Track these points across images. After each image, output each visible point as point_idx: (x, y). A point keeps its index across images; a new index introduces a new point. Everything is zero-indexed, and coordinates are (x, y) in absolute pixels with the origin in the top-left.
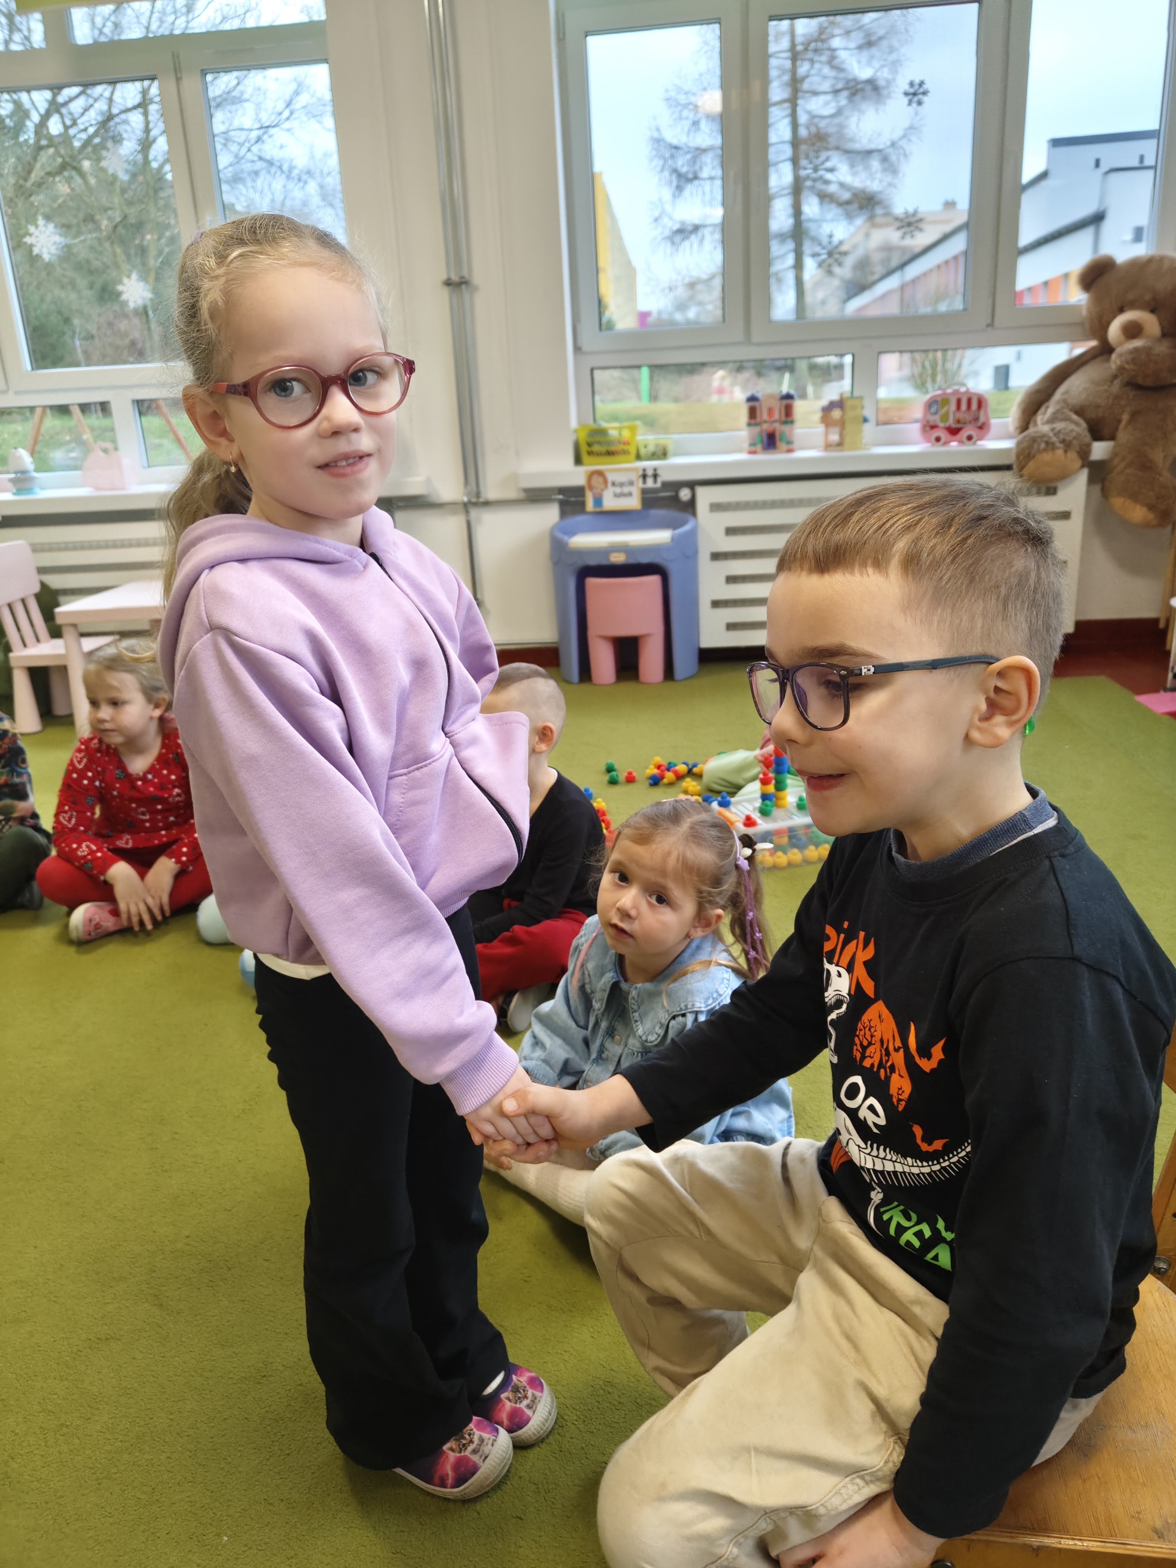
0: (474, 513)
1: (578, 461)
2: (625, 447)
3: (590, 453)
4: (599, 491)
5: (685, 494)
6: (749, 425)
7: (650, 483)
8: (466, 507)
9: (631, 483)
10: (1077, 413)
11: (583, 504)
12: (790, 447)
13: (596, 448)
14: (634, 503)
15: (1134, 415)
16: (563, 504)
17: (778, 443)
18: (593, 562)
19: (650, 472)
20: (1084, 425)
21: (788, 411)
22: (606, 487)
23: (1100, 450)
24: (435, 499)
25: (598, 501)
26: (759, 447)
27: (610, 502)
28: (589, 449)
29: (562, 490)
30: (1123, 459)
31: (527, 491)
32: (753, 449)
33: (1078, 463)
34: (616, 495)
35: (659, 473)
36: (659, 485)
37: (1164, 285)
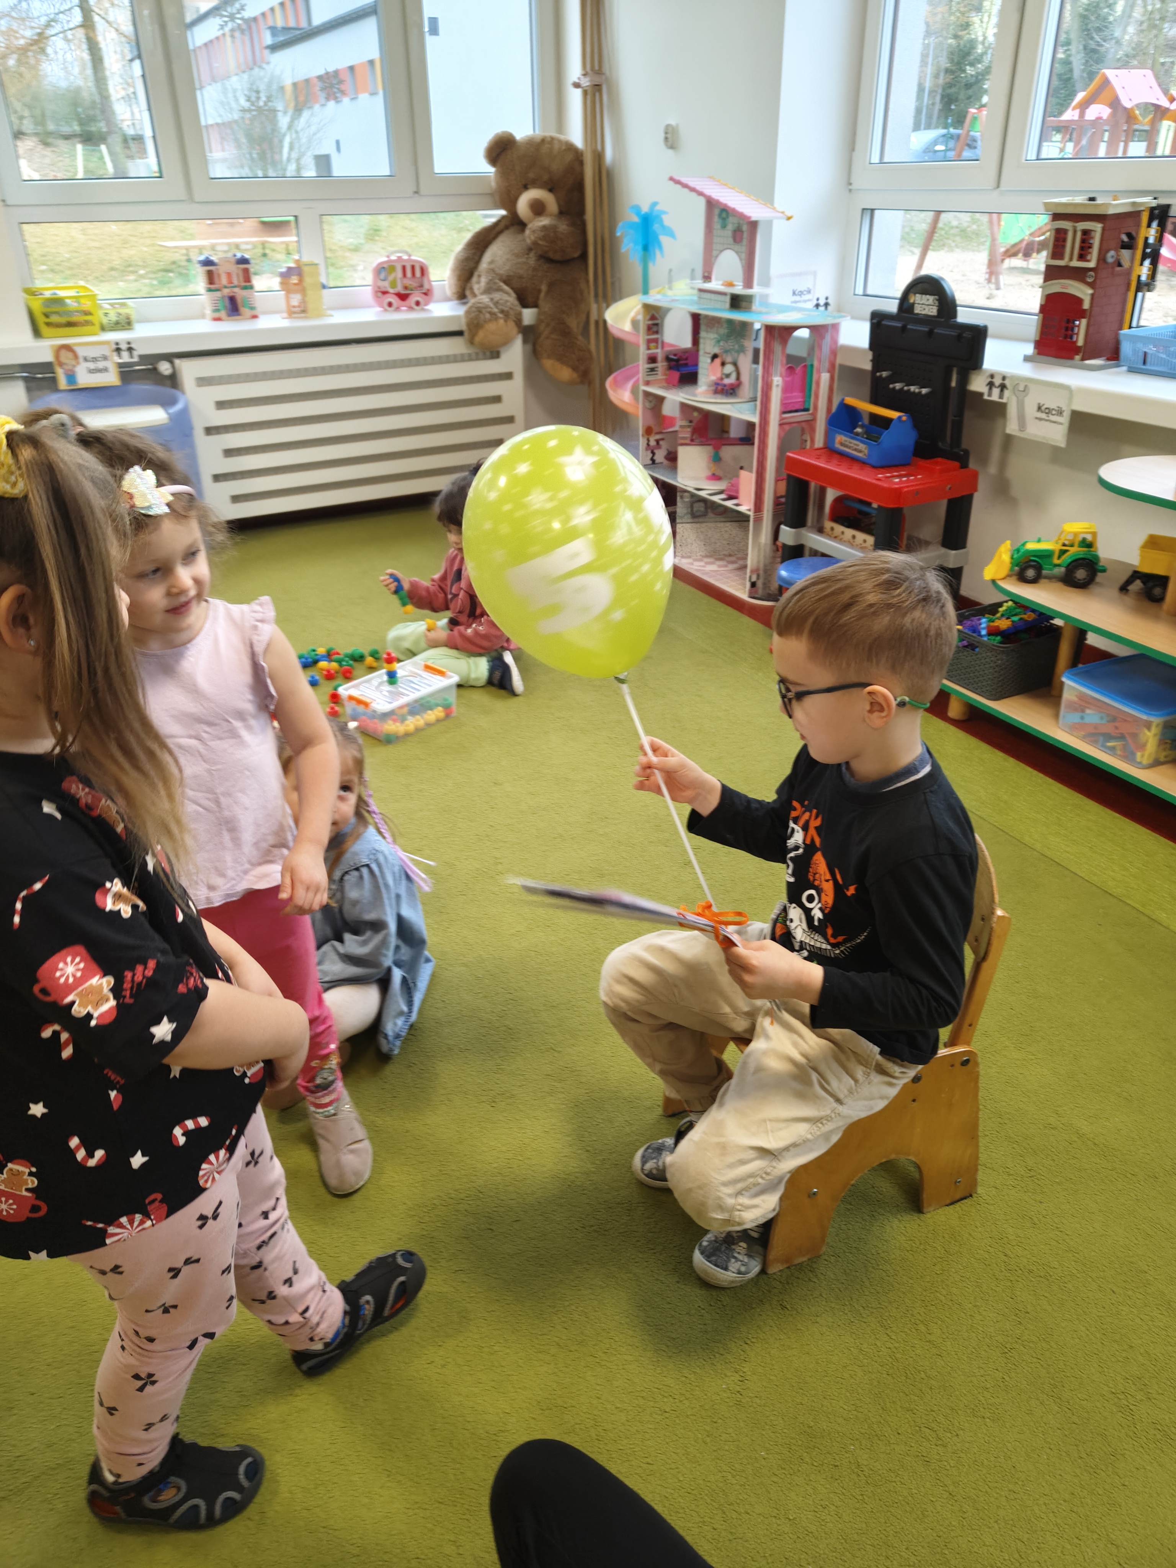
1: (37, 333)
2: (87, 317)
3: (48, 324)
4: (70, 367)
5: (165, 368)
6: (209, 290)
7: (125, 358)
9: (105, 358)
10: (506, 282)
12: (254, 313)
13: (54, 319)
14: (111, 378)
15: (551, 285)
16: (28, 382)
17: (243, 310)
19: (123, 345)
20: (514, 295)
21: (247, 277)
22: (78, 363)
23: (528, 315)
25: (71, 377)
26: (223, 314)
28: (47, 320)
29: (24, 367)
30: (548, 325)
32: (217, 315)
33: (515, 330)
34: (90, 371)
35: (133, 346)
36: (136, 359)
37: (557, 167)
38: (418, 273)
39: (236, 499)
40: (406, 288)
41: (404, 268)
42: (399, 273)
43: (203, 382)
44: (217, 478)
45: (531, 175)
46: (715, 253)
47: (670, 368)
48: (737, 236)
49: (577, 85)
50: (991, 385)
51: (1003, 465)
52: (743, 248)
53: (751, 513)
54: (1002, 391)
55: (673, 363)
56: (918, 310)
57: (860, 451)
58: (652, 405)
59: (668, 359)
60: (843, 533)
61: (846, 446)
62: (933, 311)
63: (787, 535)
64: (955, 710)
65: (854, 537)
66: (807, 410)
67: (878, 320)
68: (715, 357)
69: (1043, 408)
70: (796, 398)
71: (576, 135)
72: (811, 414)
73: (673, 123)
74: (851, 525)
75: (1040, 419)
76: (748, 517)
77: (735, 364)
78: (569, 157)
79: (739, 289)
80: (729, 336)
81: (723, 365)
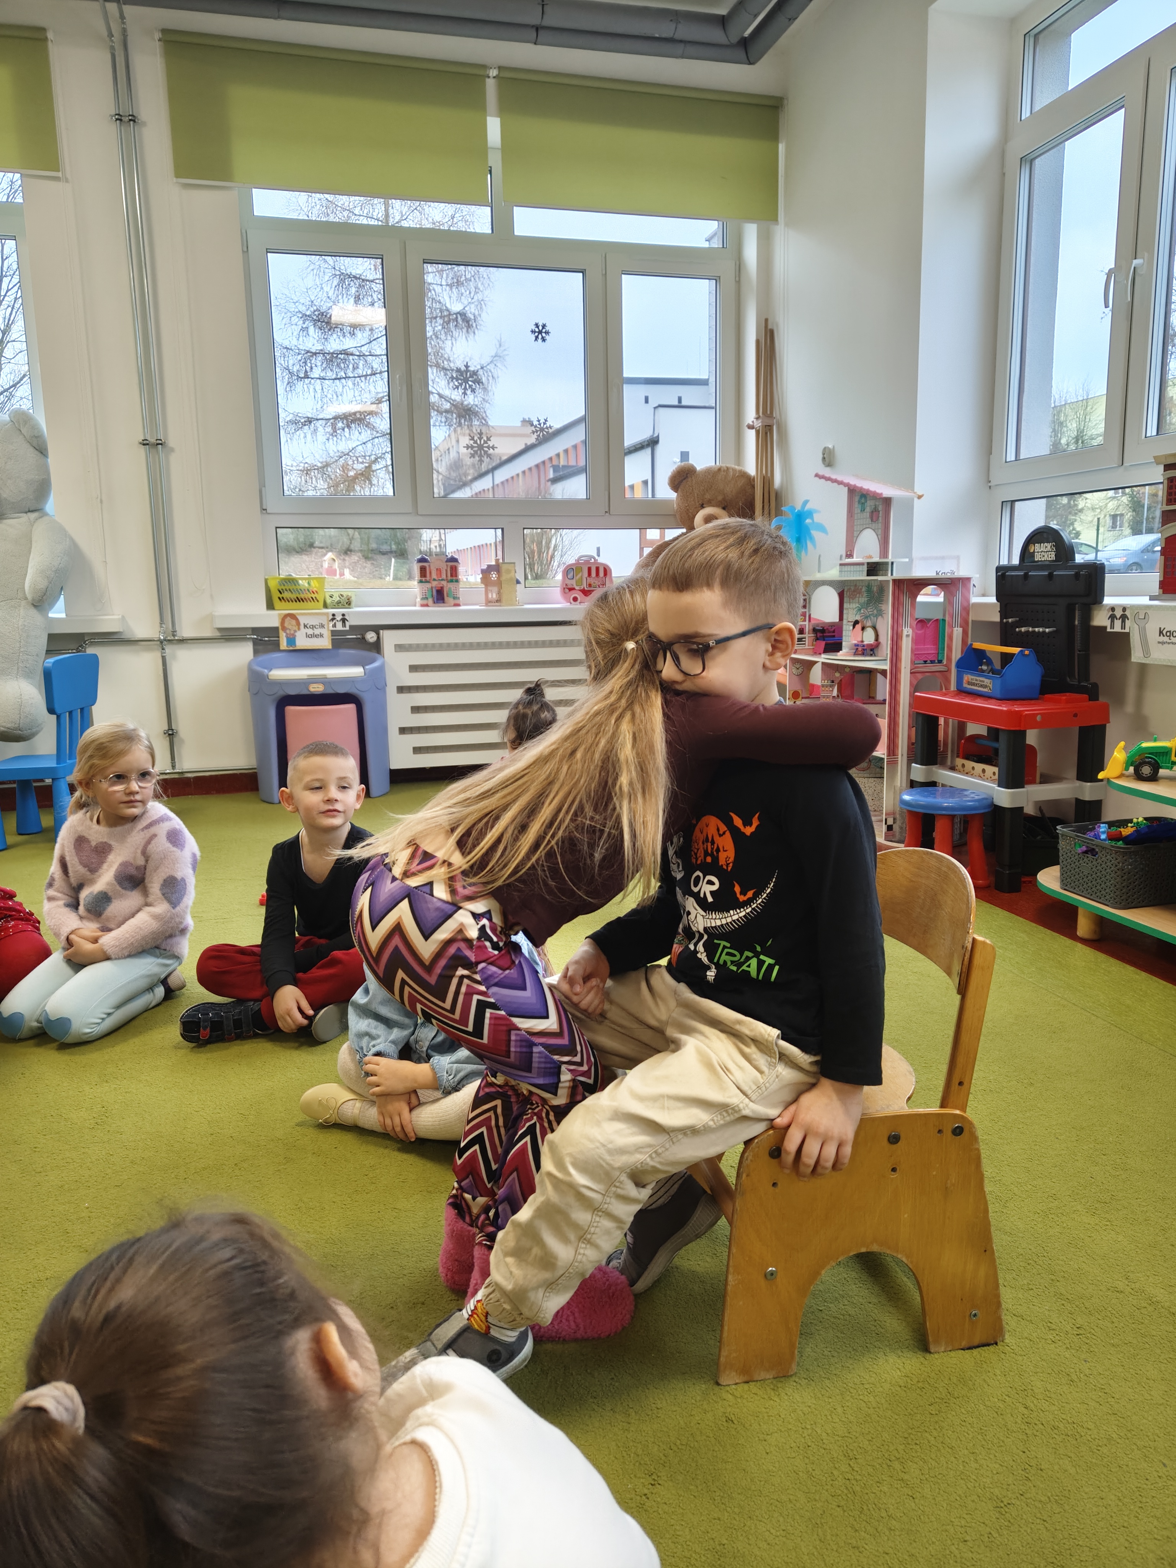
0: (169, 649)
1: (270, 606)
2: (314, 596)
3: (281, 599)
4: (292, 632)
5: (371, 637)
6: (421, 582)
7: (339, 627)
8: (162, 643)
11: (277, 644)
12: (457, 602)
13: (286, 595)
14: (325, 643)
16: (256, 643)
17: (446, 598)
18: (291, 691)
19: (339, 618)
21: (454, 571)
22: (299, 629)
24: (129, 636)
25: (291, 640)
26: (430, 601)
27: (302, 642)
28: (281, 596)
29: (255, 630)
31: (221, 630)
32: (425, 602)
34: (307, 636)
35: (346, 617)
36: (347, 628)
37: (730, 490)
38: (601, 574)
39: (417, 750)
40: (590, 585)
41: (589, 569)
42: (586, 574)
43: (400, 648)
44: (403, 731)
45: (708, 496)
46: (855, 534)
47: (817, 639)
48: (874, 515)
49: (751, 427)
50: (1112, 617)
51: (1139, 702)
52: (880, 525)
53: (885, 757)
54: (1123, 622)
55: (819, 634)
56: (1037, 558)
57: (986, 687)
58: (800, 670)
59: (815, 630)
60: (973, 768)
61: (973, 684)
62: (1052, 556)
63: (919, 772)
64: (1084, 927)
65: (984, 771)
66: (940, 662)
67: (1002, 574)
68: (856, 623)
69: (1164, 632)
70: (929, 649)
71: (750, 467)
72: (945, 666)
73: (830, 446)
74: (980, 760)
75: (1163, 643)
76: (883, 759)
77: (874, 628)
78: (741, 483)
79: (876, 559)
80: (868, 603)
81: (863, 629)
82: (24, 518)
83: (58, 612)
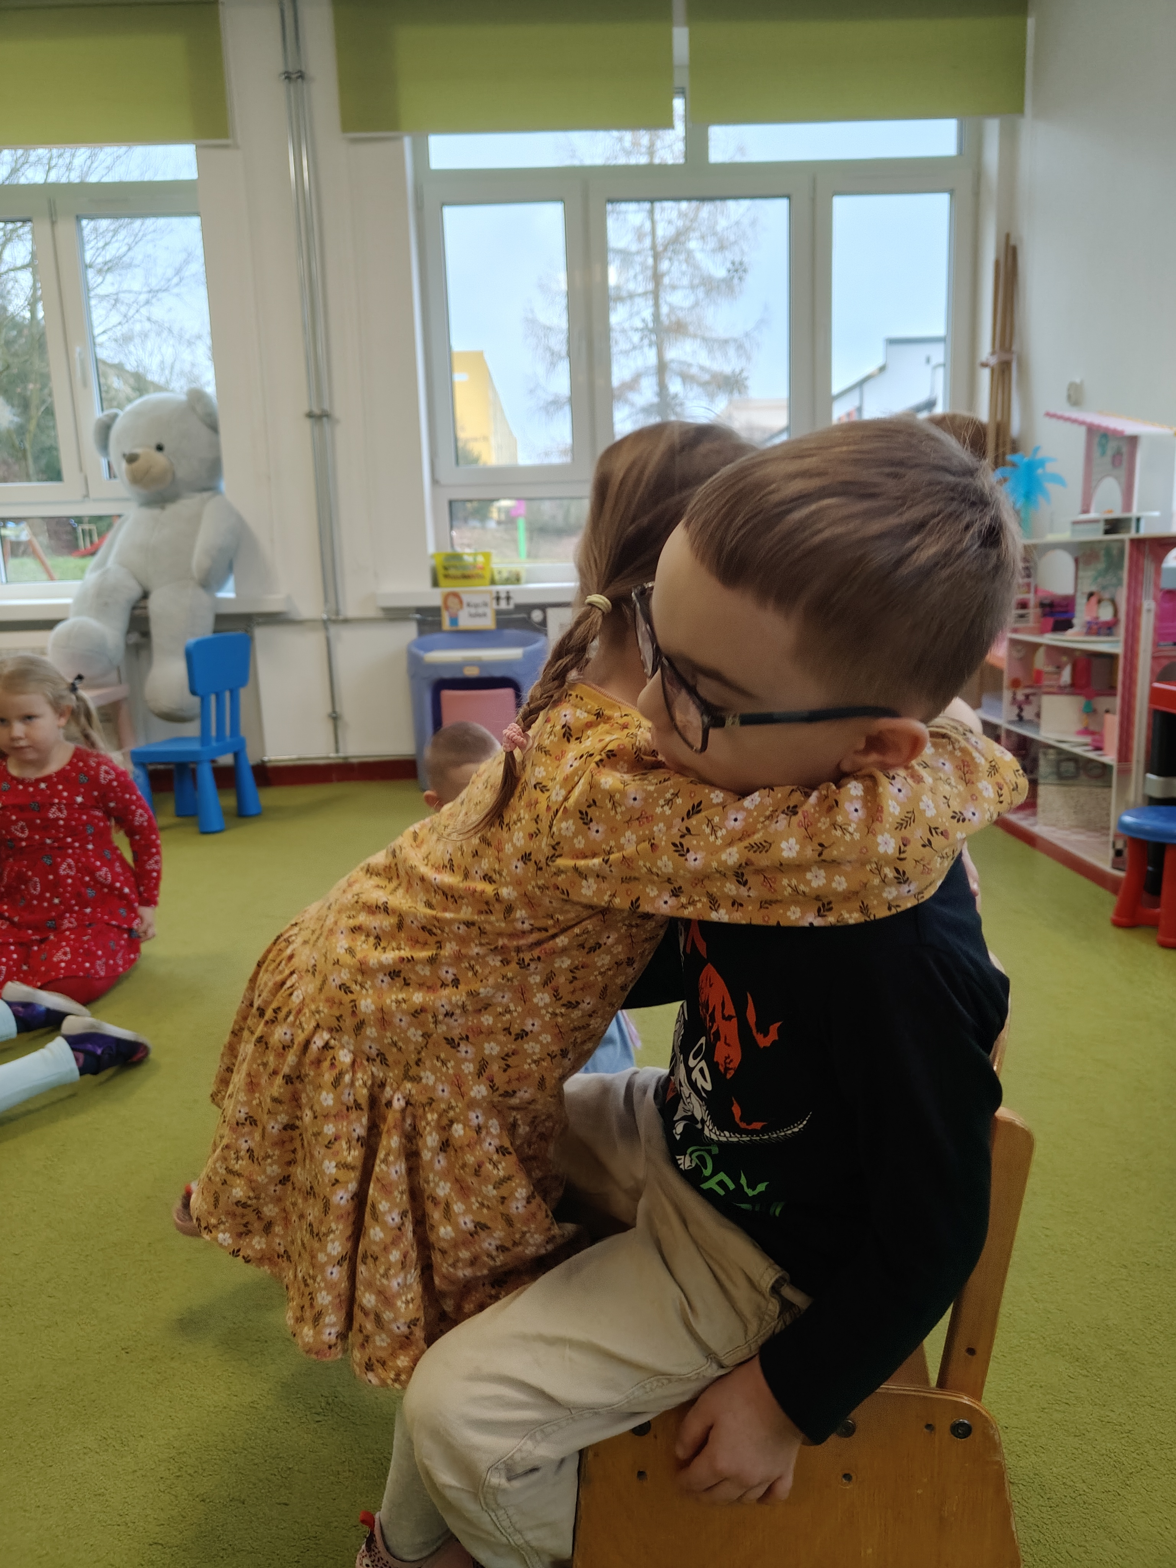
0: (333, 630)
1: (435, 583)
2: (480, 572)
3: (446, 576)
4: (455, 611)
5: (537, 616)
7: (503, 605)
8: (326, 624)
9: (485, 605)
11: (439, 624)
13: (452, 572)
14: (488, 623)
16: (421, 624)
18: (447, 675)
19: (503, 595)
22: (462, 607)
24: (294, 616)
25: (454, 620)
27: (466, 622)
28: (446, 573)
29: (419, 610)
31: (387, 610)
34: (472, 616)
35: (512, 595)
36: (512, 607)
46: (1094, 483)
47: (1045, 615)
48: (1116, 460)
49: (985, 365)
52: (1122, 472)
53: (1114, 764)
55: (1048, 609)
58: (1026, 653)
59: (1042, 605)
63: (1158, 785)
68: (1091, 595)
73: (1080, 381)
76: (1112, 769)
77: (1113, 601)
79: (1117, 514)
80: (1107, 570)
81: (1099, 601)
82: (198, 497)
83: (227, 593)
